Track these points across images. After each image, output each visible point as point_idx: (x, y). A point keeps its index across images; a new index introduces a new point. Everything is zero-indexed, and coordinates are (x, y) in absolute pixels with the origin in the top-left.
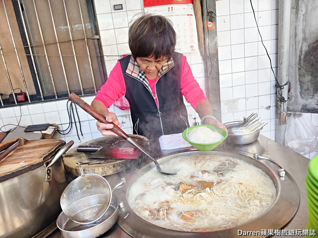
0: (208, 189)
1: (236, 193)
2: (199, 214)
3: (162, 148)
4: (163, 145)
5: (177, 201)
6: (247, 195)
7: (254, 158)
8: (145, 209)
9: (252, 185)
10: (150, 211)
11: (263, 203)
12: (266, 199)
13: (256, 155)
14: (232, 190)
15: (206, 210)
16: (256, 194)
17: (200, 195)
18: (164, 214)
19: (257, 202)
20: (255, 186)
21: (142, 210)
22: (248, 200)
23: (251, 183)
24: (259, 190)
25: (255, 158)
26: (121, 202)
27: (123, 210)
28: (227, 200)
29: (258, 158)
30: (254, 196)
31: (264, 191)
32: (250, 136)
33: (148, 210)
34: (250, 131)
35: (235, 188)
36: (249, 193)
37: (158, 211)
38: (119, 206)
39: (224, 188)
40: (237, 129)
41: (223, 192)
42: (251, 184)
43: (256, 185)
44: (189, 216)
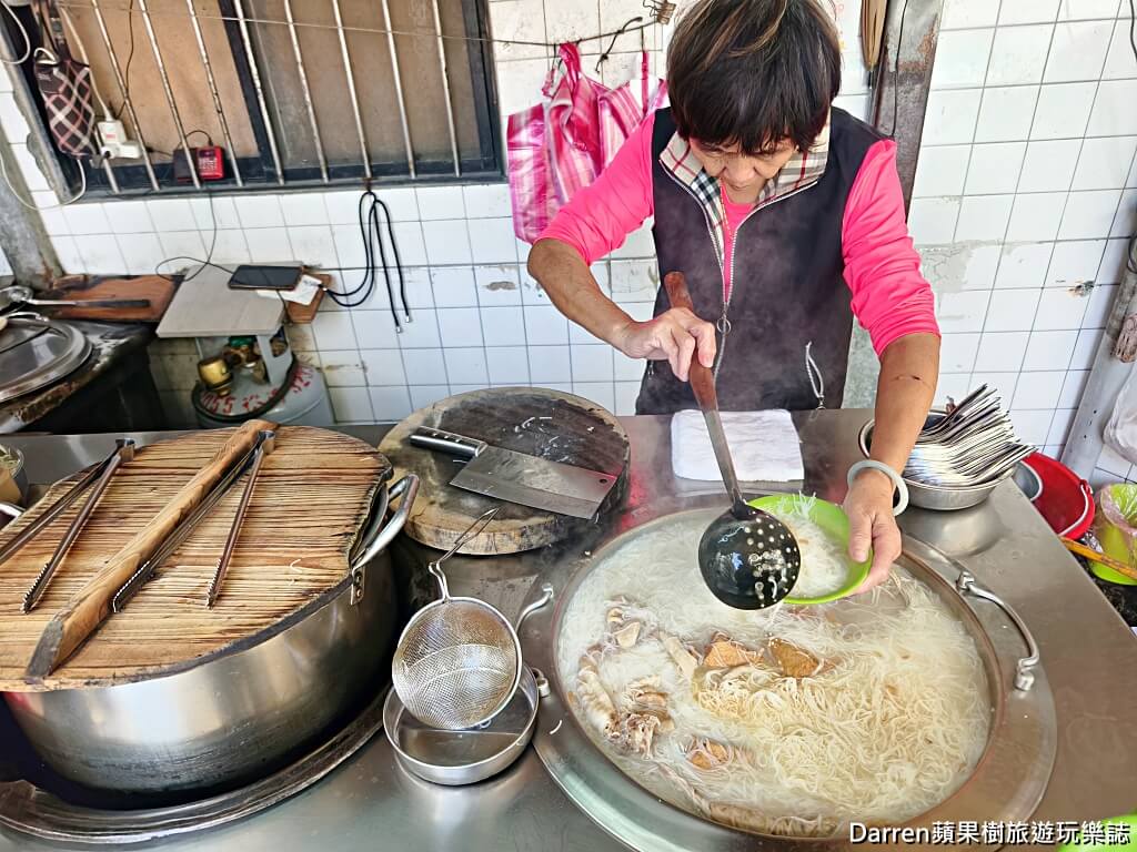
0: (791, 682)
1: (865, 720)
2: (743, 761)
6: (893, 737)
7: (956, 590)
8: (600, 703)
9: (923, 705)
10: (613, 717)
11: (922, 780)
12: (941, 771)
13: (966, 580)
14: (857, 705)
15: (767, 748)
16: (921, 741)
17: (766, 698)
18: (644, 742)
19: (909, 773)
20: (930, 714)
22: (890, 757)
23: (923, 698)
24: (935, 732)
28: (831, 738)
30: (910, 749)
31: (949, 739)
33: (606, 710)
35: (869, 701)
36: (902, 733)
37: (634, 724)
39: (837, 689)
41: (829, 704)
42: (920, 701)
43: (935, 711)
44: (713, 760)
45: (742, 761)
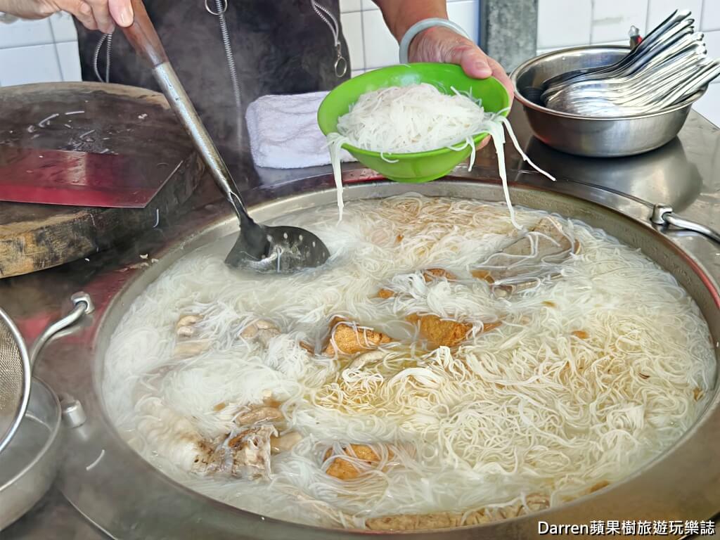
0: (444, 351)
1: (557, 373)
2: (402, 457)
3: (259, 161)
4: (265, 148)
5: (317, 401)
6: (600, 384)
7: (649, 225)
8: (179, 433)
9: (625, 340)
10: (203, 445)
11: (656, 420)
12: (671, 403)
13: (662, 211)
14: (540, 360)
15: (431, 438)
16: (636, 378)
17: (412, 378)
18: (261, 459)
19: (635, 414)
20: (637, 348)
21: (166, 437)
22: (602, 406)
23: (622, 333)
24: (649, 364)
25: (655, 225)
26: (72, 405)
27: (83, 434)
28: (517, 403)
29: (668, 224)
30: (625, 389)
31: (669, 367)
32: (647, 123)
33: (191, 438)
34: (653, 96)
35: (556, 352)
36: (609, 376)
37: (238, 444)
38: (65, 419)
39: (510, 350)
40: (596, 86)
41: (503, 367)
42: (621, 337)
43: (642, 343)
44: (360, 464)
45: (400, 457)
